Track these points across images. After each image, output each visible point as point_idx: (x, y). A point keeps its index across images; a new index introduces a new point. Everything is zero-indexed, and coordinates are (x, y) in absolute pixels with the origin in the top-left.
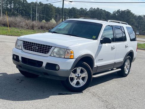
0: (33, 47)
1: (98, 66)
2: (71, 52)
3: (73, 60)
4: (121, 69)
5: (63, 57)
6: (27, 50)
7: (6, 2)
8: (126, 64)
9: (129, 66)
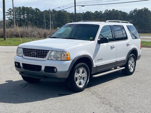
0: (32, 53)
1: (98, 65)
2: (67, 54)
3: (70, 62)
4: (124, 68)
5: (60, 60)
6: (27, 56)
7: (19, 12)
8: (130, 62)
9: (133, 64)
